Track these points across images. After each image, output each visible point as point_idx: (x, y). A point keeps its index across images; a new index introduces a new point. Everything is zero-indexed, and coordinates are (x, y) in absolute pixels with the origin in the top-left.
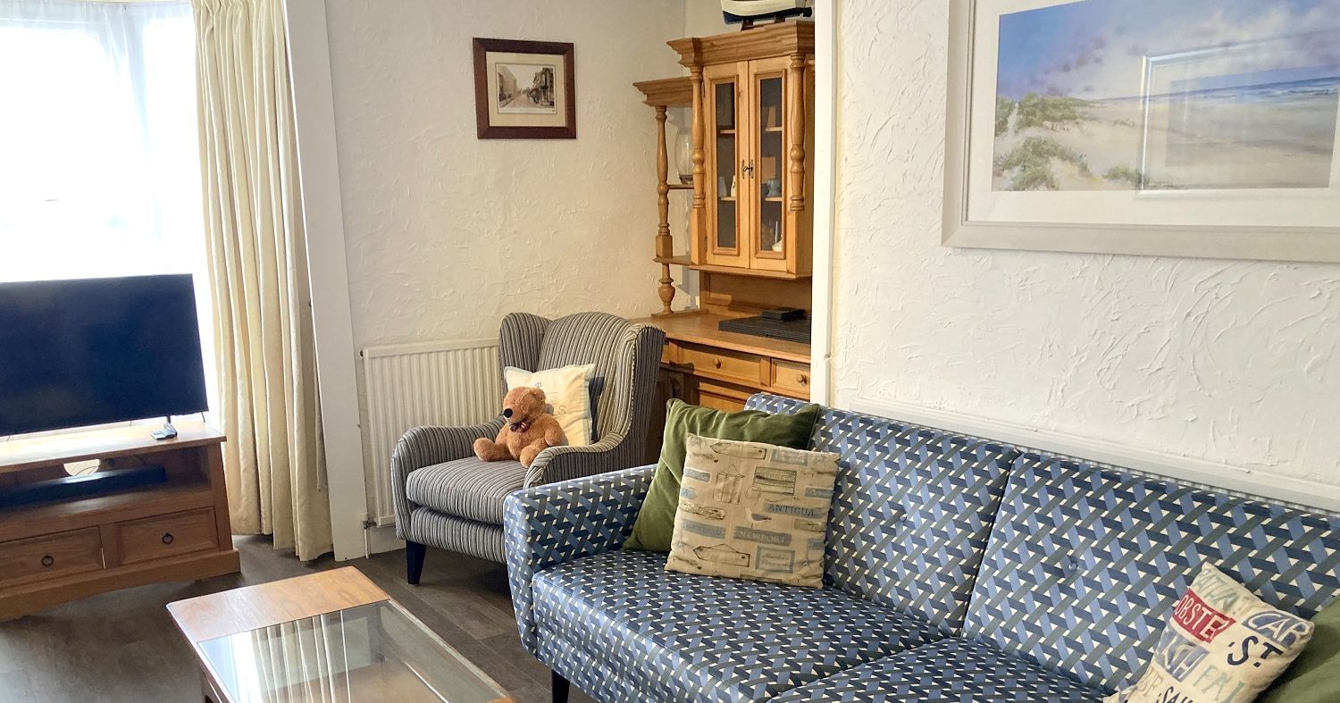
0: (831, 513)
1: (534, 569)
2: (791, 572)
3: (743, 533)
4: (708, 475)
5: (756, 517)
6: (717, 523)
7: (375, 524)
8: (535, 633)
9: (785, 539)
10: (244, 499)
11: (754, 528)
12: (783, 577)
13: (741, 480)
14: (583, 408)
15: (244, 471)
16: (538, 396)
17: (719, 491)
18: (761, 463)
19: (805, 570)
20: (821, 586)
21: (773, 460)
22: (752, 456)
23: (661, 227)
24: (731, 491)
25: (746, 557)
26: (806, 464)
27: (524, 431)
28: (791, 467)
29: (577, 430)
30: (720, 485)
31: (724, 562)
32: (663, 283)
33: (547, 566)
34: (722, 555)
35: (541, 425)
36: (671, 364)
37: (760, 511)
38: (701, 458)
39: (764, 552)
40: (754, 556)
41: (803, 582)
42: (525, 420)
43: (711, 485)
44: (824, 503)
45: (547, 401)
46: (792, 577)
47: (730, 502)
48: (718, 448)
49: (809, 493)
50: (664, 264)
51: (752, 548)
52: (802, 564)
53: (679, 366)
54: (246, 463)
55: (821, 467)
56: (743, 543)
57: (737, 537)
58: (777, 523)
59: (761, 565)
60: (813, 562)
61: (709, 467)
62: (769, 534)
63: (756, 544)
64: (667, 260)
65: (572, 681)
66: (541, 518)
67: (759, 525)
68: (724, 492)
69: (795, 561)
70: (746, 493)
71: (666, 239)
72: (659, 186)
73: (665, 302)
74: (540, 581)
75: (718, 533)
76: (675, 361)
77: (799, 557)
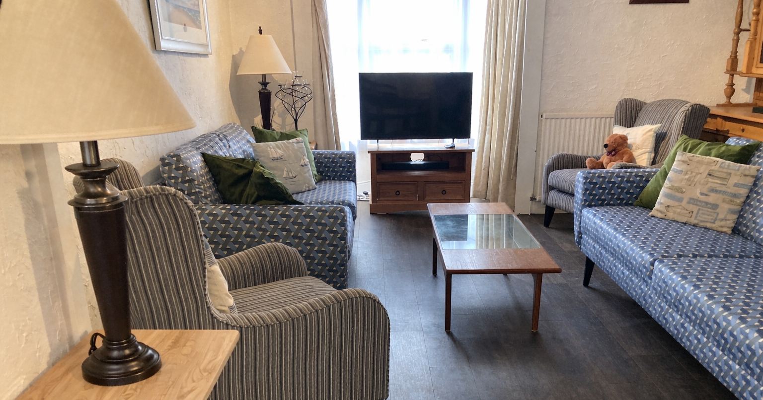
0: (748, 197)
1: (584, 206)
2: (714, 223)
3: (692, 201)
4: (682, 171)
5: (702, 194)
6: (679, 195)
7: (535, 199)
8: (581, 238)
9: (715, 206)
10: (481, 182)
11: (699, 199)
12: (708, 225)
13: (699, 176)
14: (649, 147)
15: (484, 169)
16: (624, 139)
17: (685, 179)
18: (713, 168)
19: (723, 223)
20: (730, 232)
21: (720, 167)
22: (709, 164)
23: (732, 53)
24: (692, 179)
25: (691, 213)
26: (738, 170)
27: (613, 156)
28: (729, 171)
29: (643, 158)
30: (687, 177)
31: (679, 214)
32: (728, 86)
33: (590, 206)
34: (679, 210)
35: (623, 154)
36: (717, 130)
37: (705, 191)
38: (681, 162)
39: (701, 212)
40: (695, 212)
41: (720, 229)
42: (614, 150)
43: (682, 176)
44: (744, 192)
45: (629, 142)
46: (714, 225)
47: (690, 185)
48: (691, 158)
49: (736, 185)
50: (730, 75)
51: (695, 209)
52: (722, 220)
53: (722, 131)
54: (485, 166)
55: (747, 173)
56: (691, 205)
57: (689, 203)
58: (713, 198)
59: (698, 218)
60: (729, 220)
61: (684, 167)
62: (707, 203)
63: (698, 207)
64: (732, 72)
65: (596, 263)
66: (591, 183)
67: (703, 198)
68: (688, 180)
69: (718, 218)
70: (700, 182)
71: (734, 60)
72: (735, 29)
73: (727, 97)
74: (585, 211)
75: (680, 200)
76: (719, 128)
77: (721, 216)
